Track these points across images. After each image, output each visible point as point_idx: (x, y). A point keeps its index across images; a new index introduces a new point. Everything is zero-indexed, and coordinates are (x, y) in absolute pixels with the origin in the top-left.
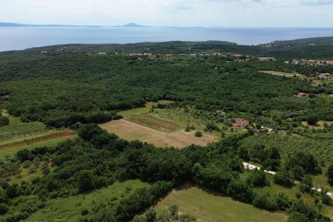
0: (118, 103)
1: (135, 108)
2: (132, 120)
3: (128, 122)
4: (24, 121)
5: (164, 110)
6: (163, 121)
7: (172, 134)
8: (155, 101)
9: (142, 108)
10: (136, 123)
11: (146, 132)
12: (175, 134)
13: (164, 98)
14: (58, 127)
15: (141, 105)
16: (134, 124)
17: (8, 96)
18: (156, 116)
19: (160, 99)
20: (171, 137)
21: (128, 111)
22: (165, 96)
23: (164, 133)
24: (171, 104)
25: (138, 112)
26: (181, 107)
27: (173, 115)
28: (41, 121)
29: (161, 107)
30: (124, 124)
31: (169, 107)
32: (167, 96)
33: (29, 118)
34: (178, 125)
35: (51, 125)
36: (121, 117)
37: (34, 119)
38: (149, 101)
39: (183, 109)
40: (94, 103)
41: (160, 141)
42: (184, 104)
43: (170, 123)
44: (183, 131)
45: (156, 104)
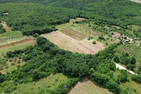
0: (56, 21)
1: (64, 23)
2: (62, 31)
3: (60, 33)
4: (13, 30)
5: (79, 24)
6: (77, 32)
7: (81, 42)
8: (74, 18)
9: (68, 23)
10: (64, 33)
11: (69, 40)
12: (82, 42)
13: (79, 17)
14: (28, 35)
15: (68, 21)
16: (63, 34)
17: (7, 14)
18: (74, 29)
19: (77, 17)
20: (81, 44)
21: (61, 25)
22: (79, 15)
23: (77, 41)
24: (82, 21)
25: (65, 26)
26: (87, 23)
27: (82, 28)
28: (20, 30)
29: (77, 22)
30: (58, 34)
31: (81, 23)
32: (81, 15)
33: (15, 29)
34: (84, 35)
35: (25, 34)
36: (57, 30)
37: (17, 30)
38: (72, 18)
39: (88, 24)
40: (45, 21)
41: (75, 46)
42: (89, 21)
43: (81, 34)
44: (86, 40)
45: (74, 21)
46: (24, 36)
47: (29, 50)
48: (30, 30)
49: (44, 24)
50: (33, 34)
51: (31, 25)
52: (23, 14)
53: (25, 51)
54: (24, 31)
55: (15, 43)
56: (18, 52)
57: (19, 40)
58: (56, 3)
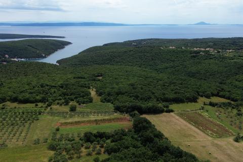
0: (172, 96)
1: (187, 103)
2: (181, 115)
3: (177, 117)
4: (102, 101)
5: (215, 108)
6: (212, 122)
7: (218, 141)
8: (208, 97)
9: (193, 103)
10: (185, 120)
11: (192, 133)
12: (221, 142)
13: (217, 95)
14: (122, 112)
15: (194, 100)
16: (182, 120)
18: (205, 114)
19: (213, 95)
20: (217, 146)
21: (181, 105)
22: (218, 93)
23: (210, 138)
24: (224, 104)
25: (189, 107)
26: (233, 108)
27: (223, 116)
28: (112, 103)
29: (212, 104)
30: (173, 119)
31: (220, 106)
32: (221, 93)
33: (105, 99)
34: (226, 131)
35: (118, 109)
36: (172, 111)
37: (109, 101)
38: (202, 96)
39: (235, 111)
40: (153, 93)
41: (204, 147)
42: (237, 106)
43: (218, 125)
44: (231, 139)
45: (207, 101)
46: (116, 112)
47: (118, 136)
48: (127, 104)
49: (151, 98)
50: (131, 111)
51: (131, 97)
52: (122, 80)
53: (113, 136)
54: (117, 104)
55: (101, 120)
56: (101, 136)
57: (107, 118)
58: (175, 70)
